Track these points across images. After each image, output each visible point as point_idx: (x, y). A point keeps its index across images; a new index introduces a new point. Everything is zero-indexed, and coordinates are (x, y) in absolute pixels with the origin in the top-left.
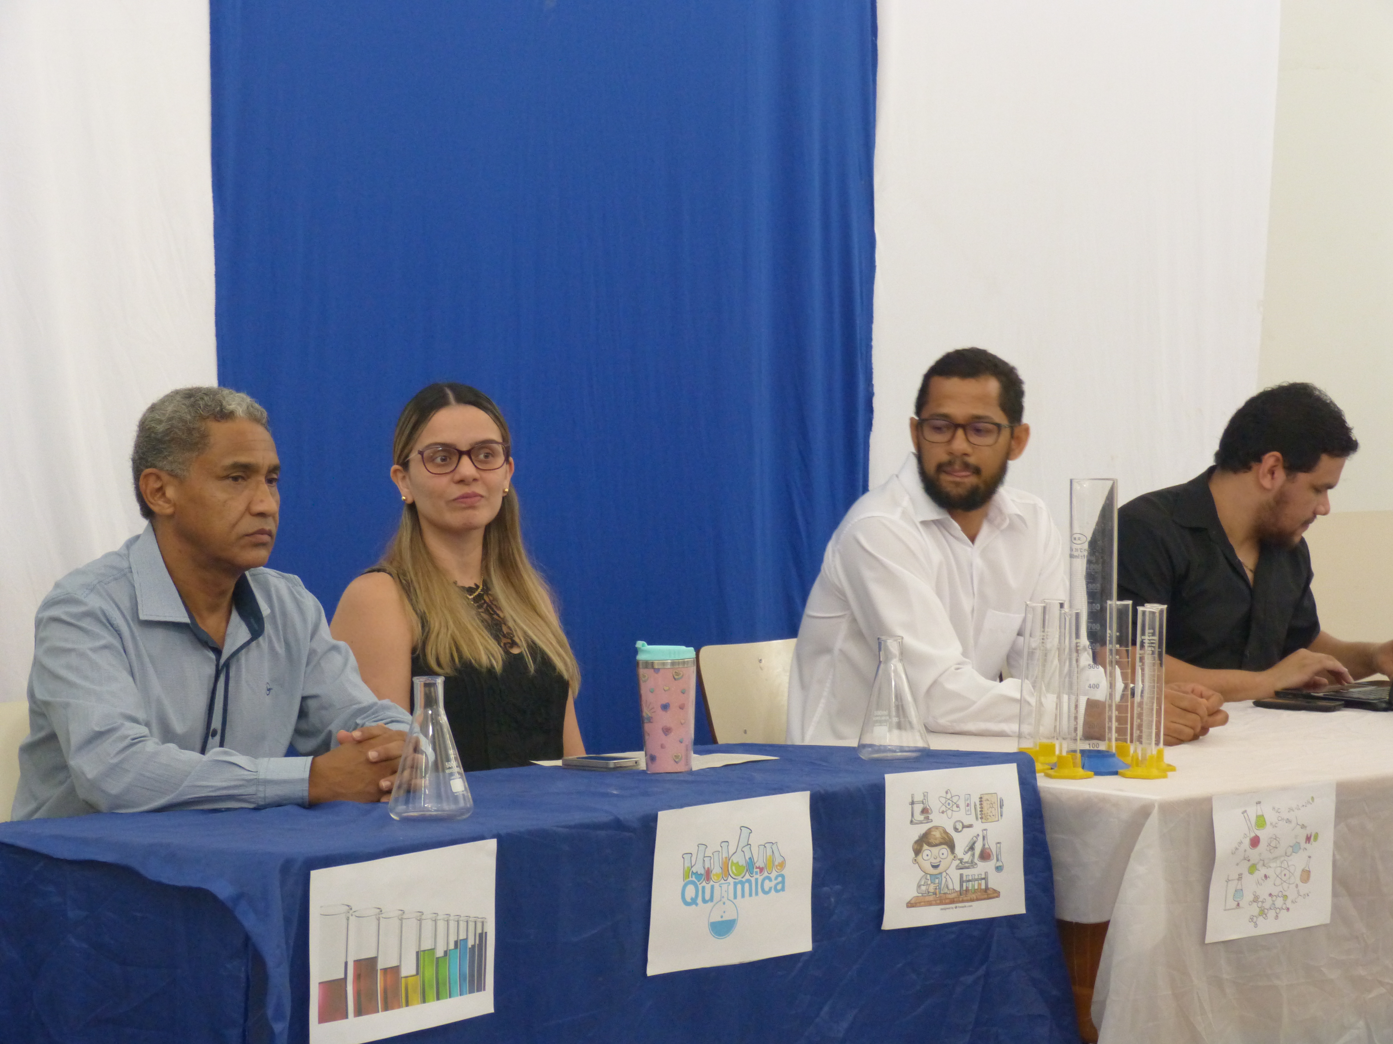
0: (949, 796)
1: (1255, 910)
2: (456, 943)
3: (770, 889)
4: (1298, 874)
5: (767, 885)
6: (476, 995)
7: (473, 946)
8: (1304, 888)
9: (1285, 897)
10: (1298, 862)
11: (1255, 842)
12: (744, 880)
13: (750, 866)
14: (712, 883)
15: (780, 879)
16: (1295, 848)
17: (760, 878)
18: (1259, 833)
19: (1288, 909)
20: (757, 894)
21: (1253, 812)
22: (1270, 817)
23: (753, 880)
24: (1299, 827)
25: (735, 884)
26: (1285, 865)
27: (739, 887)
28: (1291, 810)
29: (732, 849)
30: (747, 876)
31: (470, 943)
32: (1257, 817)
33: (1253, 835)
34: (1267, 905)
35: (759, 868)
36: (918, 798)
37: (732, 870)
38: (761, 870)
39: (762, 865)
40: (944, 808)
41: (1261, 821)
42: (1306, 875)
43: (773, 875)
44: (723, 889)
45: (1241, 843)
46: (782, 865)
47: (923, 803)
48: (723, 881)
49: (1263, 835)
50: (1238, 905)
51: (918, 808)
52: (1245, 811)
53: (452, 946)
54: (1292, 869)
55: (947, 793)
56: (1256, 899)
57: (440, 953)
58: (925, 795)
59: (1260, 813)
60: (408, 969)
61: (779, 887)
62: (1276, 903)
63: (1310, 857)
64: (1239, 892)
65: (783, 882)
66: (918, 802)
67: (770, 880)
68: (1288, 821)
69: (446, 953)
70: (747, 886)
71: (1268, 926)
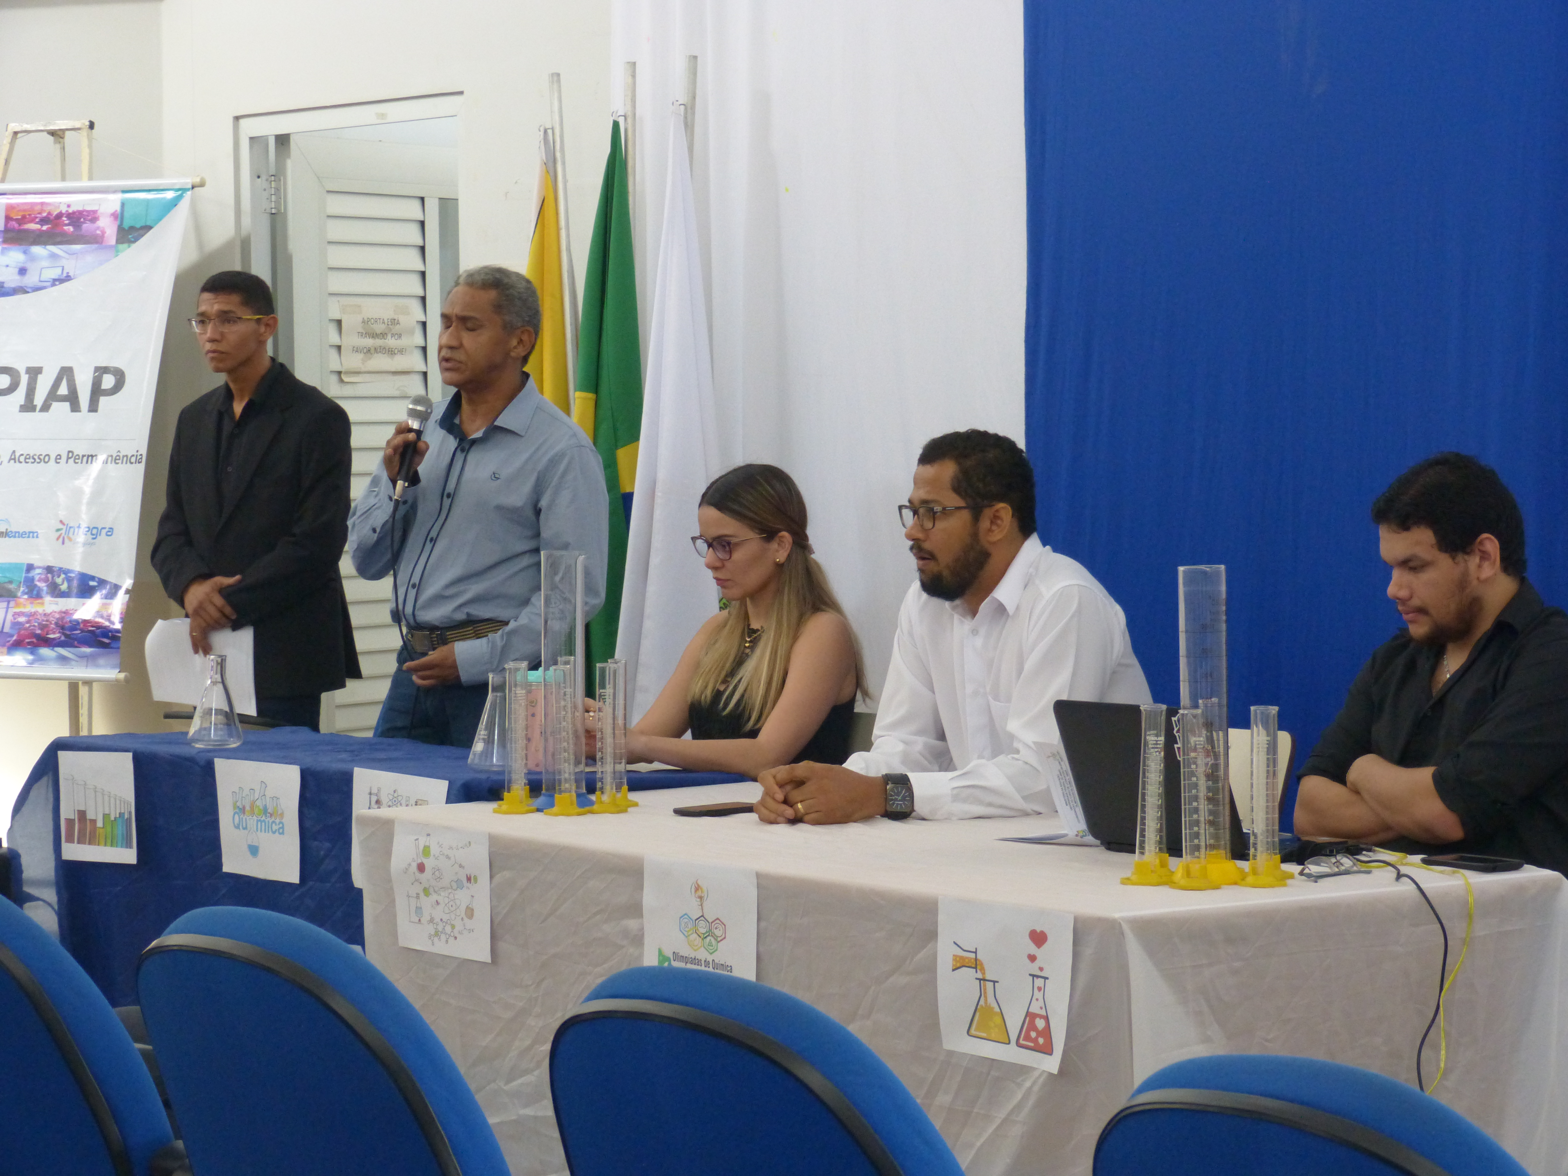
0: (396, 795)
1: (431, 929)
2: (120, 813)
3: (276, 830)
4: (463, 908)
5: (275, 827)
6: (128, 849)
7: (127, 819)
8: (469, 923)
9: (453, 927)
10: (463, 897)
11: (421, 868)
12: (262, 819)
13: (265, 811)
14: (245, 817)
15: (281, 825)
16: (460, 886)
17: (271, 821)
18: (425, 861)
19: (456, 938)
20: (268, 832)
21: (422, 842)
22: (434, 850)
23: (267, 820)
24: (457, 866)
25: (258, 821)
26: (451, 896)
27: (259, 823)
28: (451, 848)
29: (256, 796)
30: (264, 818)
31: (126, 816)
32: (424, 847)
33: (419, 861)
34: (440, 928)
35: (269, 813)
36: (374, 791)
37: (256, 811)
38: (271, 815)
39: (271, 812)
40: (390, 803)
41: (426, 851)
42: (470, 913)
43: (278, 821)
44: (252, 822)
45: (410, 865)
46: (282, 815)
47: (377, 795)
48: (250, 817)
49: (429, 863)
50: (420, 920)
51: (374, 799)
52: (417, 839)
53: (118, 816)
54: (458, 902)
55: (395, 792)
56: (431, 921)
57: (113, 818)
58: (379, 790)
59: (427, 844)
60: (100, 824)
61: (281, 831)
62: (445, 928)
63: (473, 896)
64: (419, 910)
65: (283, 828)
66: (374, 794)
67: (276, 825)
68: (448, 857)
69: (115, 818)
70: (263, 823)
71: (440, 948)
